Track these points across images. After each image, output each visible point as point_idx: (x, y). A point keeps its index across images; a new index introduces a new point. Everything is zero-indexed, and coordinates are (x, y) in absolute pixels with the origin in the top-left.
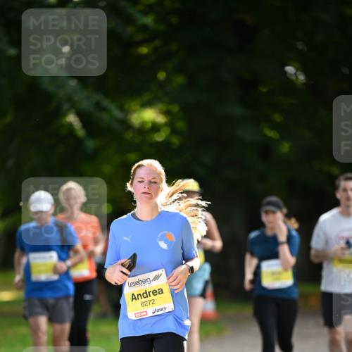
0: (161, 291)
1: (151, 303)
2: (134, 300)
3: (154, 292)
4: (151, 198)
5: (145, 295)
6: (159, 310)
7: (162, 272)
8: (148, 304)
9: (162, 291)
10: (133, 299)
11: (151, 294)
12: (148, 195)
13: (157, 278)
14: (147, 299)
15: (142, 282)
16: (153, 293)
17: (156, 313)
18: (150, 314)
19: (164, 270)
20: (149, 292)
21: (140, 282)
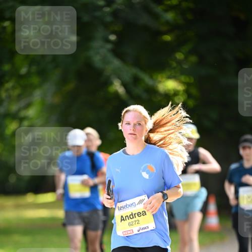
1: (137, 222)
2: (123, 221)
4: (136, 138)
5: (131, 217)
6: (143, 229)
7: (144, 197)
8: (134, 224)
9: (145, 213)
10: (121, 220)
11: (136, 215)
12: (133, 136)
13: (140, 202)
14: (133, 220)
15: (129, 206)
16: (138, 215)
17: (141, 231)
18: (136, 232)
19: (146, 195)
20: (135, 214)
21: (128, 206)
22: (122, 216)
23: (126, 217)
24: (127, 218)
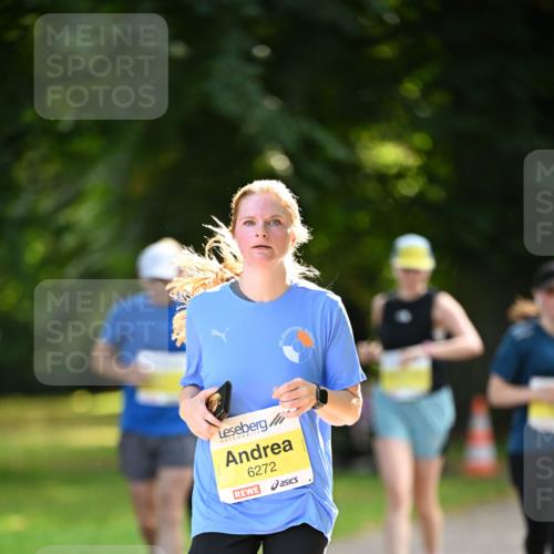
0: (288, 445)
2: (232, 464)
3: (275, 448)
4: (272, 257)
5: (256, 454)
6: (284, 483)
8: (262, 471)
9: (290, 444)
10: (228, 462)
11: (269, 450)
12: (265, 251)
13: (278, 420)
14: (264, 460)
15: (249, 427)
16: (272, 450)
17: (279, 489)
20: (265, 449)
21: (245, 429)
22: (230, 453)
23: (240, 454)
24: (244, 456)
